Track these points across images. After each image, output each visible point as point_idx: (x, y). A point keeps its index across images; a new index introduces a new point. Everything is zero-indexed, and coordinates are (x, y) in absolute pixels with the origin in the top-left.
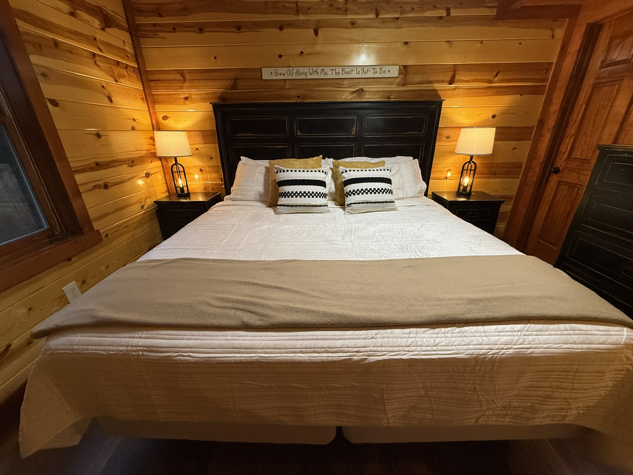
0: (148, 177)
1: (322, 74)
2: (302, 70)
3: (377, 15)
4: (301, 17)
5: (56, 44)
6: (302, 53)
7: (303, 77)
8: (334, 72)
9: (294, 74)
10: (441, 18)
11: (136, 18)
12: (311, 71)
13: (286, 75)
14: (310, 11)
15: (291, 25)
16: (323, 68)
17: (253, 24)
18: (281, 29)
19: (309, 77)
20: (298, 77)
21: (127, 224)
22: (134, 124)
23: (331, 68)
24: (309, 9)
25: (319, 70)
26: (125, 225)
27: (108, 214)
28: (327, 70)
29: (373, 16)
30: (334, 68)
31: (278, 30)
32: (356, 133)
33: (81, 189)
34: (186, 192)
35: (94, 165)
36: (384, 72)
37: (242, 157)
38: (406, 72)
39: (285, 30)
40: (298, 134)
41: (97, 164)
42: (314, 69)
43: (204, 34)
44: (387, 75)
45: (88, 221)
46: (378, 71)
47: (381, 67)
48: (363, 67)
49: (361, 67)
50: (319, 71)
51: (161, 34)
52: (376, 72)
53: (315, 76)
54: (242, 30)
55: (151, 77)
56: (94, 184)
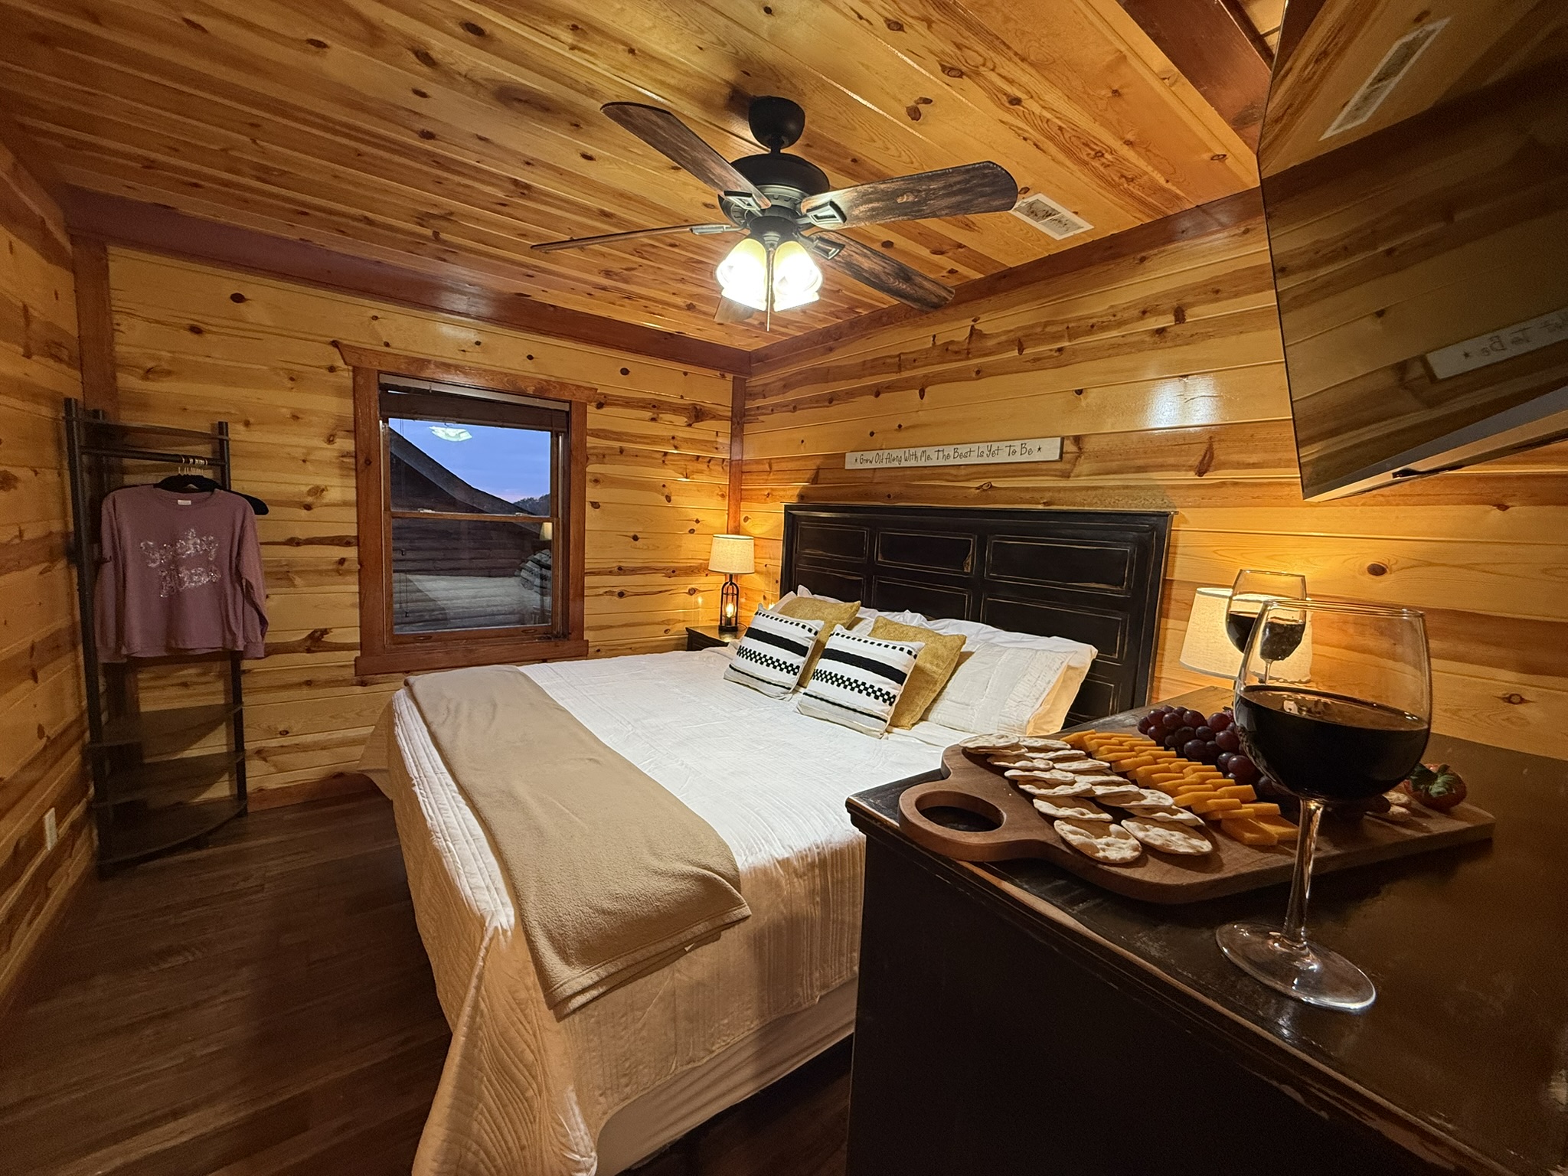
0: (691, 595)
1: (923, 459)
2: (895, 453)
3: (1021, 351)
4: (905, 374)
5: (622, 451)
6: (900, 426)
7: (896, 464)
8: (941, 454)
9: (884, 460)
10: (1160, 332)
11: (746, 402)
12: (907, 455)
13: (874, 462)
14: (917, 364)
15: (890, 387)
16: (924, 449)
17: (847, 393)
18: (877, 395)
19: (904, 464)
20: (889, 465)
21: (633, 646)
22: (695, 526)
23: (937, 448)
24: (915, 361)
25: (919, 451)
26: (629, 646)
27: (611, 627)
28: (930, 451)
29: (1016, 353)
30: (941, 448)
31: (873, 397)
32: (972, 570)
33: (586, 592)
34: (734, 625)
35: (616, 569)
36: (1030, 452)
37: (801, 587)
38: (1080, 449)
39: (881, 396)
40: (879, 559)
41: (620, 568)
42: (912, 450)
43: (798, 412)
44: (1037, 457)
45: (581, 629)
46: (1018, 449)
47: (1023, 442)
48: (989, 444)
49: (986, 444)
50: (919, 455)
51: (761, 418)
52: (1015, 452)
53: (912, 463)
54: (834, 402)
55: (745, 468)
56: (608, 589)
